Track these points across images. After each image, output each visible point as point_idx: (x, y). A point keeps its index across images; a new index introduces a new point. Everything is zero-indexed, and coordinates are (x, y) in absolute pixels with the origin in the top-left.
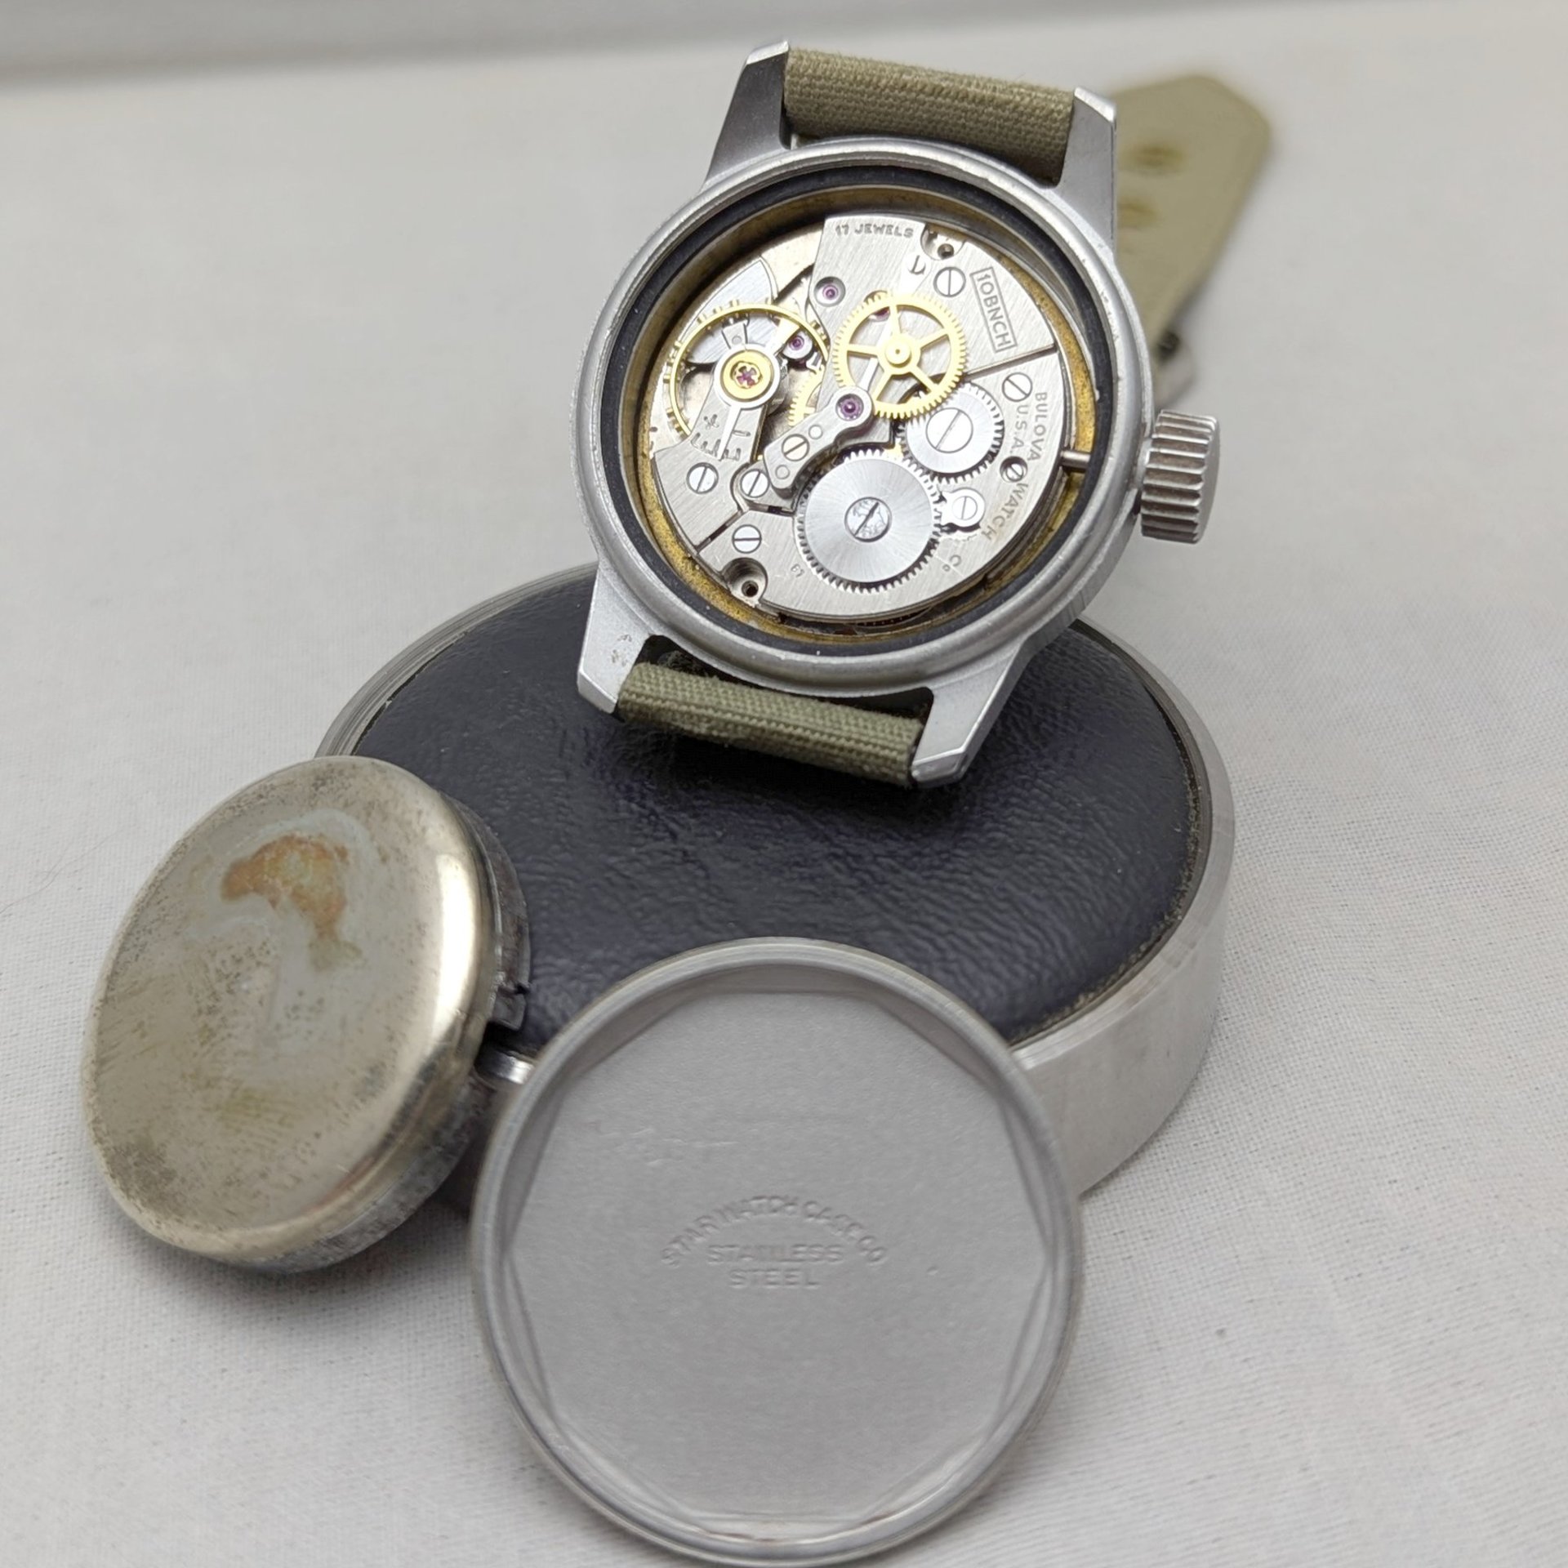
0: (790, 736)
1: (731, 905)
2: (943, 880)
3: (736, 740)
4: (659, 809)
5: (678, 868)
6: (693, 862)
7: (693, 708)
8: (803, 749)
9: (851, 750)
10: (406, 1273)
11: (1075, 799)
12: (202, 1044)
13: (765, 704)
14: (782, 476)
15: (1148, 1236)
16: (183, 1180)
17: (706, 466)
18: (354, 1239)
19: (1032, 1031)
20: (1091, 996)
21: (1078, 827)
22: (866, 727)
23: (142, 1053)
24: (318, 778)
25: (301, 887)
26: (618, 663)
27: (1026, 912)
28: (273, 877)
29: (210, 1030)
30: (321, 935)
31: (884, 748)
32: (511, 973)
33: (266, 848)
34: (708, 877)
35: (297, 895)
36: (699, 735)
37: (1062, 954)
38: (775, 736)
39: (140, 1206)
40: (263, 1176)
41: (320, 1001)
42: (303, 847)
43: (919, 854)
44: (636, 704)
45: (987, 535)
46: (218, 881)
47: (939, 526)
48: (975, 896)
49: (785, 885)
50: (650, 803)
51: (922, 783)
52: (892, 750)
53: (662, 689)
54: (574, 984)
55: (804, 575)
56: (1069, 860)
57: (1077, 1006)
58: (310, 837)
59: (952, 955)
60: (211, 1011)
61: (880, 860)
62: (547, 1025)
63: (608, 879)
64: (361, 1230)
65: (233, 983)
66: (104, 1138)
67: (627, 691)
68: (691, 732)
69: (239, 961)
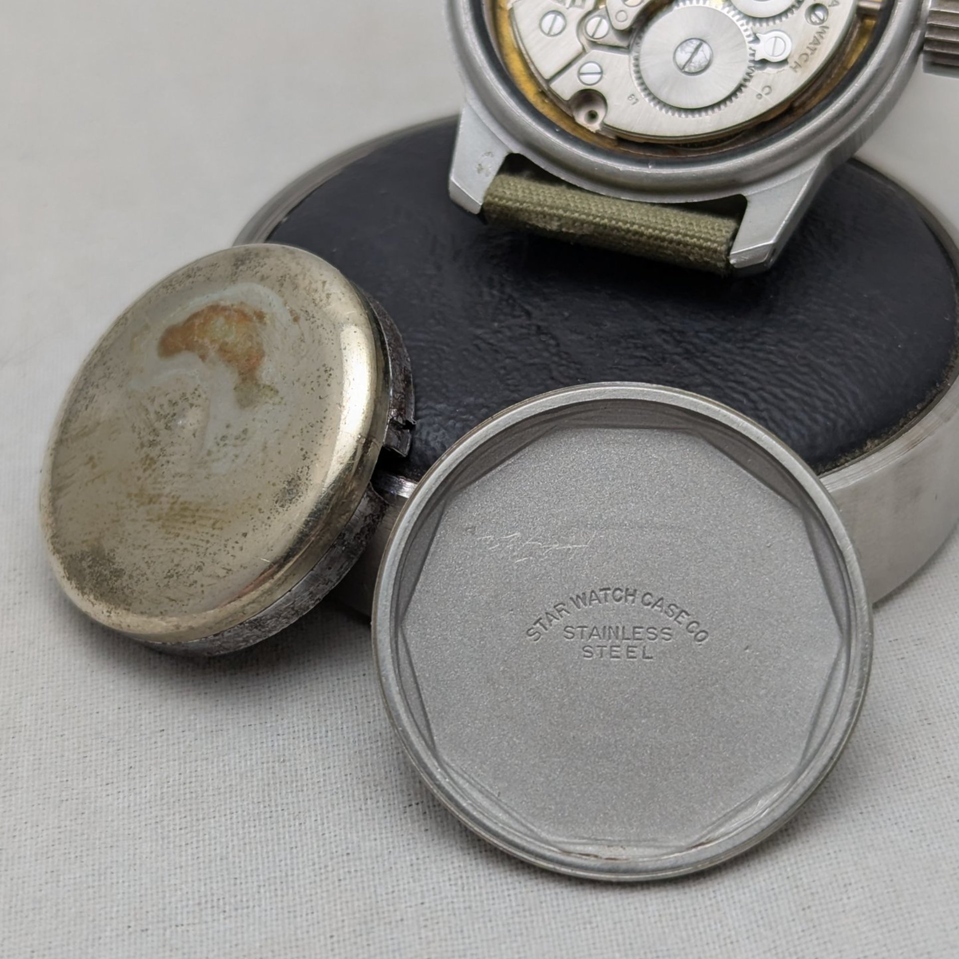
0: (628, 231)
1: (578, 366)
2: (753, 350)
3: (583, 236)
4: (516, 295)
5: (533, 338)
6: (546, 334)
7: (546, 209)
8: (638, 242)
9: (679, 243)
10: (309, 661)
11: (861, 291)
12: (145, 470)
13: (606, 206)
14: (622, 19)
15: (918, 642)
16: (131, 577)
17: (558, 13)
18: (271, 623)
19: (828, 467)
20: (876, 441)
21: (865, 312)
22: (691, 224)
23: (93, 481)
24: (237, 260)
25: (227, 344)
26: (483, 174)
27: (824, 375)
28: (203, 338)
29: (152, 459)
30: (244, 380)
31: (707, 240)
32: (401, 411)
33: (195, 315)
34: (558, 345)
35: (223, 350)
36: (551, 231)
37: (853, 408)
38: (615, 232)
39: (93, 600)
40: (199, 568)
41: (245, 431)
42: (227, 313)
43: (732, 330)
44: (499, 206)
45: (794, 69)
46: (155, 343)
47: (754, 61)
48: (781, 362)
49: (622, 352)
50: (508, 290)
51: (737, 270)
52: (714, 242)
53: (520, 194)
54: (451, 422)
55: (638, 103)
56: (857, 336)
57: (865, 449)
58: (232, 305)
59: (762, 406)
60: (152, 444)
61: (701, 334)
62: (429, 453)
63: (476, 346)
64: (278, 615)
65: (170, 421)
66: (62, 549)
67: (491, 195)
68: (544, 229)
69: (175, 404)
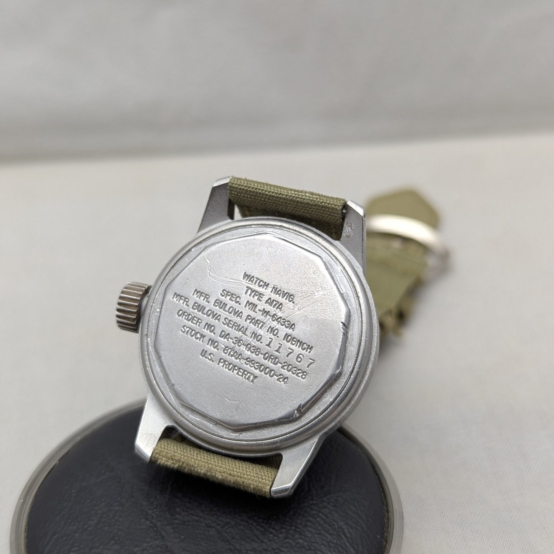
4: (158, 524)
11: (335, 523)
21: (335, 537)
